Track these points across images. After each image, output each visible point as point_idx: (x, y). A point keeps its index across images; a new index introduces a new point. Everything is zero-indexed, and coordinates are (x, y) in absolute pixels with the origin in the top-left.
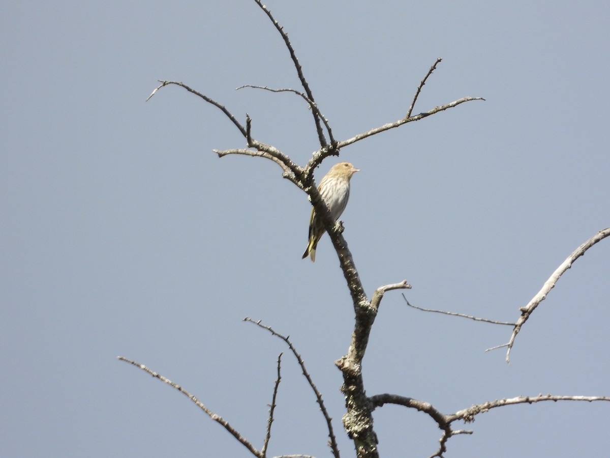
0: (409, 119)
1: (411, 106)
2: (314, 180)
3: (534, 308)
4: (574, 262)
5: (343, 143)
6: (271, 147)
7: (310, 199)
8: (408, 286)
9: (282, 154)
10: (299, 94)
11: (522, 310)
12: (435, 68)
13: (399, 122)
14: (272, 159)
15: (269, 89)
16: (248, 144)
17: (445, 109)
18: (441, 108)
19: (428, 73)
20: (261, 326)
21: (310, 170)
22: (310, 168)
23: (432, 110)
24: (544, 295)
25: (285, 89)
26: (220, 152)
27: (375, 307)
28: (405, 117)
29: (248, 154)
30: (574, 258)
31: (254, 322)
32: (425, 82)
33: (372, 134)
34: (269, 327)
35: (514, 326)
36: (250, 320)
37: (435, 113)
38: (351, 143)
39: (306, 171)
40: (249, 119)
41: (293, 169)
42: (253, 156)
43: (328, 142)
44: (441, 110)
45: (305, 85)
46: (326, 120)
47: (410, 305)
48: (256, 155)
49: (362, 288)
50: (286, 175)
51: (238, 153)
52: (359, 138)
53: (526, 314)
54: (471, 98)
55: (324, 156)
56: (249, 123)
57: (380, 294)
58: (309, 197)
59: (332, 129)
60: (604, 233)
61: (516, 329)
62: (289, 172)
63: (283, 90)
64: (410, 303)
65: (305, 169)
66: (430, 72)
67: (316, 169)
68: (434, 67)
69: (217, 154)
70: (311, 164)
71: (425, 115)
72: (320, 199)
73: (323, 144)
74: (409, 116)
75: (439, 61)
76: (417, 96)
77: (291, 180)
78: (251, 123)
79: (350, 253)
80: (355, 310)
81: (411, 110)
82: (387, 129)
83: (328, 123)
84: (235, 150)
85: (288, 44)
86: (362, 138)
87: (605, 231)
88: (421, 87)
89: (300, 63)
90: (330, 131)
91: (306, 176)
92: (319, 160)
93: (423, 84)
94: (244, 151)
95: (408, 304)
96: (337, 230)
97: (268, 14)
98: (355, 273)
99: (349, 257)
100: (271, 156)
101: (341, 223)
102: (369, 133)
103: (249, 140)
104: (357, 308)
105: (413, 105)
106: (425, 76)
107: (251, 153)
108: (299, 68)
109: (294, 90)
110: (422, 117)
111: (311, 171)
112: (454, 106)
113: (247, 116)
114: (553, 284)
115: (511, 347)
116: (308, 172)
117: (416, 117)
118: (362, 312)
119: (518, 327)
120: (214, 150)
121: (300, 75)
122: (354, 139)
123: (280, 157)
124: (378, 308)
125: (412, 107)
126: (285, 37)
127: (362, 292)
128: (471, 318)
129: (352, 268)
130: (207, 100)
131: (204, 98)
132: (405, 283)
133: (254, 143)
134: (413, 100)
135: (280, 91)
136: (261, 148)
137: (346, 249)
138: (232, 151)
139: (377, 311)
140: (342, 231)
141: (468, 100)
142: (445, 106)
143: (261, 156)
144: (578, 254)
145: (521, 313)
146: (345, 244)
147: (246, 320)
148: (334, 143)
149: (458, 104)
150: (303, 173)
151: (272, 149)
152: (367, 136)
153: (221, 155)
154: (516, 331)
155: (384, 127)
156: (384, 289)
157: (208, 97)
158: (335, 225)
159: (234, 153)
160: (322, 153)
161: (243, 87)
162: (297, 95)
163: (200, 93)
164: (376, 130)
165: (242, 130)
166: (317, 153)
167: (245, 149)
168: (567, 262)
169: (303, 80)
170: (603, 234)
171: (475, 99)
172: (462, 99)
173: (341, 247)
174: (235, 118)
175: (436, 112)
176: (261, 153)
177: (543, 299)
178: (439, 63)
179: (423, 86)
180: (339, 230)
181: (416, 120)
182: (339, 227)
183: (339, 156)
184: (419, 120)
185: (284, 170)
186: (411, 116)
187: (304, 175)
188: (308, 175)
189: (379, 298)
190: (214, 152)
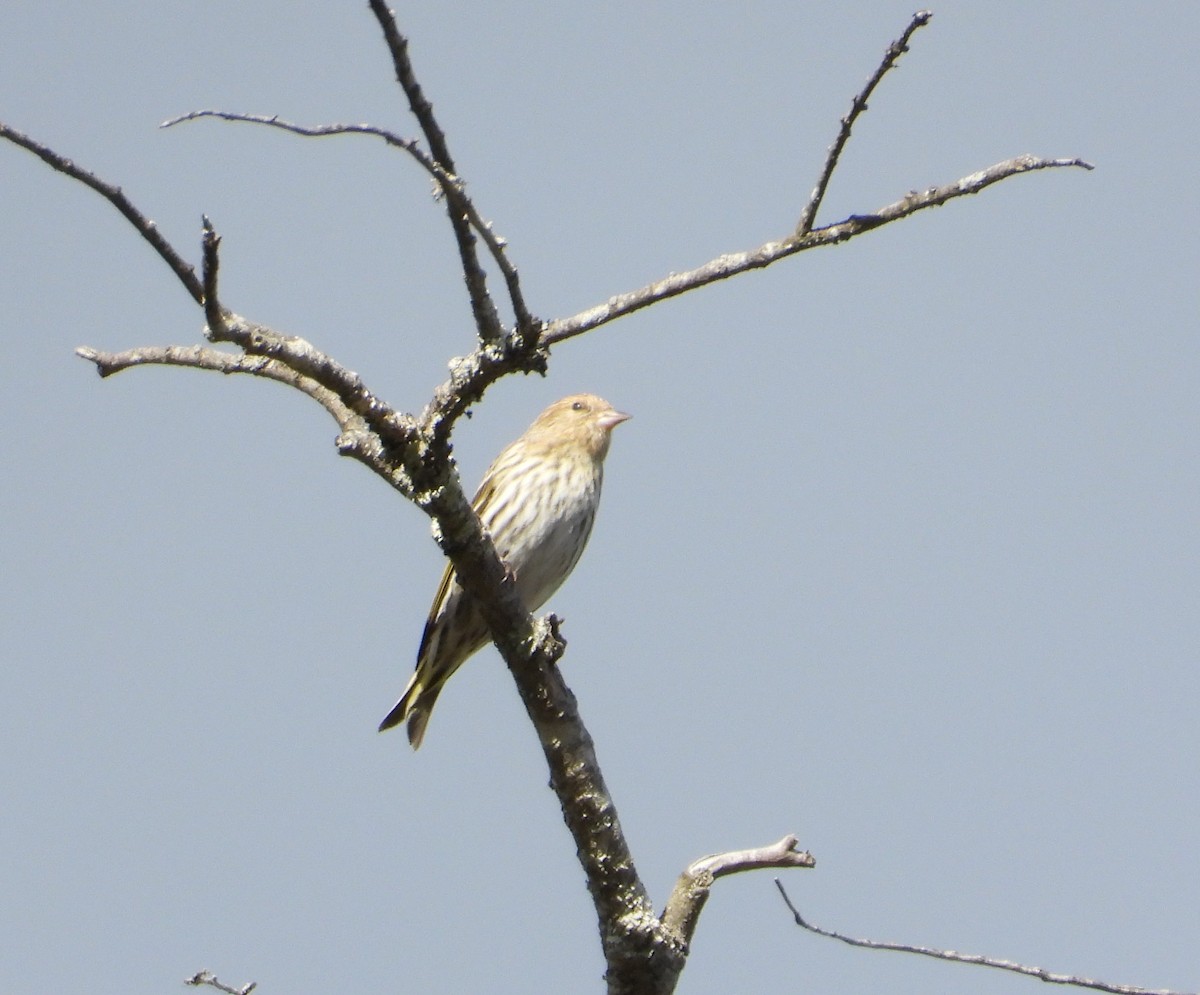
0: (808, 237)
1: (816, 190)
2: (453, 462)
5: (560, 326)
6: (292, 339)
7: (438, 534)
8: (800, 857)
9: (336, 365)
10: (398, 142)
12: (906, 49)
13: (770, 249)
14: (297, 384)
15: (288, 124)
16: (207, 329)
17: (940, 201)
18: (925, 196)
19: (878, 65)
21: (438, 426)
22: (438, 418)
23: (894, 205)
25: (345, 125)
26: (105, 356)
27: (678, 934)
28: (792, 231)
29: (210, 367)
31: (229, 991)
32: (867, 101)
33: (671, 292)
36: (214, 982)
37: (902, 214)
38: (592, 325)
39: (423, 429)
40: (211, 235)
41: (376, 421)
42: (227, 370)
43: (507, 322)
44: (925, 205)
45: (421, 110)
46: (500, 240)
47: (807, 927)
48: (238, 369)
49: (630, 865)
50: (348, 443)
51: (170, 360)
52: (621, 306)
54: (1037, 160)
55: (489, 372)
56: (211, 249)
57: (697, 889)
58: (435, 524)
59: (520, 274)
62: (359, 432)
63: (340, 130)
64: (803, 917)
65: (421, 422)
66: (887, 64)
67: (460, 422)
68: (902, 46)
69: (93, 367)
70: (444, 402)
71: (866, 223)
72: (477, 533)
73: (488, 327)
74: (808, 225)
75: (921, 22)
76: (836, 152)
77: (369, 461)
78: (221, 252)
79: (588, 736)
80: (605, 947)
81: (815, 206)
82: (726, 274)
83: (505, 252)
84: (160, 352)
86: (631, 308)
88: (853, 116)
89: (403, 28)
90: (512, 280)
91: (423, 448)
92: (471, 390)
93: (860, 106)
94: (192, 356)
95: (799, 920)
96: (540, 650)
98: (603, 808)
99: (582, 748)
100: (292, 374)
101: (554, 623)
102: (659, 290)
103: (213, 313)
104: (610, 939)
105: (823, 186)
106: (869, 78)
107: (218, 362)
108: (398, 47)
109: (381, 128)
110: (857, 232)
111: (443, 430)
112: (975, 189)
113: (207, 225)
116: (430, 432)
117: (834, 231)
118: (628, 955)
120: (82, 351)
121: (403, 72)
122: (603, 310)
123: (328, 377)
124: (688, 938)
125: (821, 194)
127: (630, 877)
128: (1034, 974)
129: (592, 791)
130: (58, 164)
131: (47, 156)
132: (791, 847)
133: (230, 324)
134: (824, 168)
135: (328, 132)
136: (258, 344)
137: (572, 719)
138: (147, 352)
139: (685, 950)
140: (558, 653)
141: (1027, 168)
142: (943, 190)
143: (259, 372)
146: (567, 699)
147: (197, 980)
148: (528, 327)
149: (988, 181)
150: (413, 435)
151: (299, 347)
152: (650, 300)
153: (106, 369)
155: (713, 266)
156: (712, 870)
157: (60, 152)
158: (530, 630)
159: (157, 361)
160: (485, 362)
161: (191, 117)
162: (392, 148)
163: (32, 138)
164: (685, 277)
165: (186, 276)
166: (465, 364)
167: (197, 348)
169: (413, 92)
171: (1055, 164)
172: (1006, 164)
173: (554, 711)
174: (160, 231)
175: (911, 210)
176: (255, 361)
178: (919, 30)
179: (862, 114)
180: (547, 650)
181: (835, 240)
182: (547, 637)
183: (547, 372)
184: (842, 244)
185: (343, 426)
186: (815, 226)
187: (417, 445)
188: (430, 446)
189: (694, 903)
190: (83, 357)
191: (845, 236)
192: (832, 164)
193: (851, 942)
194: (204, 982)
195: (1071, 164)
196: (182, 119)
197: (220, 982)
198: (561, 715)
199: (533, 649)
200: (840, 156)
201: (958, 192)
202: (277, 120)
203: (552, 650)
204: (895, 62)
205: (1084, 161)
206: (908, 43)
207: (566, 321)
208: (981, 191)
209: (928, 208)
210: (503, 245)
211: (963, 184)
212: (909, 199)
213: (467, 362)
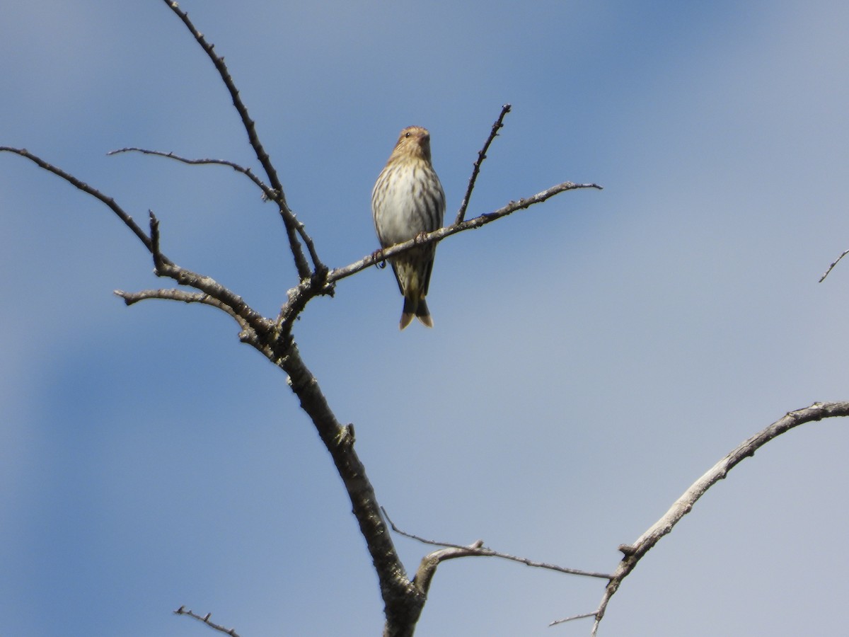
0: (461, 225)
1: (464, 200)
2: (295, 345)
3: (647, 548)
4: (734, 468)
5: (340, 271)
6: (205, 278)
7: (290, 381)
9: (228, 290)
10: (240, 169)
11: (622, 550)
12: (502, 126)
13: (442, 231)
15: (178, 156)
16: (155, 269)
17: (526, 206)
18: (518, 203)
19: (489, 135)
20: (211, 625)
21: (284, 325)
22: (283, 320)
23: (503, 208)
24: (670, 525)
25: (211, 159)
26: (129, 294)
27: (421, 588)
28: (453, 222)
29: (178, 299)
30: (734, 460)
31: (198, 618)
32: (486, 154)
34: (230, 630)
35: (608, 581)
36: (190, 613)
37: (507, 213)
38: (355, 271)
39: (277, 326)
40: (154, 220)
41: (253, 321)
42: (188, 301)
43: (311, 267)
44: (518, 208)
45: (263, 159)
46: (301, 224)
47: (398, 531)
48: (193, 300)
49: (394, 553)
50: (243, 335)
51: (160, 296)
53: (631, 557)
54: (573, 184)
55: (305, 295)
56: (154, 226)
57: (430, 565)
58: (289, 378)
59: (313, 242)
60: (795, 416)
61: (611, 586)
62: (248, 332)
63: (207, 162)
65: (276, 323)
66: (494, 134)
67: (295, 322)
68: (499, 125)
69: (123, 300)
70: (286, 311)
71: (492, 217)
72: (309, 380)
73: (303, 273)
74: (461, 218)
75: (506, 110)
76: (473, 181)
77: (255, 345)
78: (160, 228)
80: (383, 595)
81: (464, 209)
83: (304, 229)
84: (155, 292)
85: (226, 79)
87: (798, 413)
88: (479, 162)
89: (251, 115)
90: (310, 244)
91: (277, 336)
92: (298, 305)
93: (482, 156)
94: (170, 293)
96: (343, 441)
97: (184, 18)
98: (379, 523)
99: (367, 492)
101: (350, 428)
103: (159, 260)
104: (385, 590)
105: (467, 198)
106: (485, 141)
107: (183, 296)
108: (249, 126)
109: (231, 162)
110: (486, 222)
111: (287, 326)
112: (543, 199)
113: (151, 215)
114: (689, 505)
115: (601, 618)
116: (280, 327)
117: (474, 222)
118: (393, 598)
119: (614, 582)
120: (117, 292)
121: (253, 138)
123: (223, 298)
124: (426, 590)
125: (466, 202)
126: (220, 65)
127: (394, 559)
128: (522, 561)
129: (373, 514)
130: (79, 185)
131: (73, 181)
132: (480, 545)
133: (168, 268)
134: (467, 189)
135: (200, 161)
136: (183, 278)
137: (362, 477)
138: (149, 292)
139: (425, 596)
140: (353, 443)
141: (568, 188)
142: (527, 200)
143: (202, 301)
144: (742, 452)
145: (622, 555)
146: (359, 467)
147: (180, 611)
148: (321, 272)
149: (549, 195)
150: (272, 329)
151: (208, 281)
153: (129, 301)
154: (610, 590)
156: (439, 556)
158: (338, 431)
159: (153, 297)
160: (301, 289)
162: (237, 173)
166: (293, 291)
167: (173, 290)
168: (720, 466)
169: (258, 149)
170: (794, 419)
171: (582, 186)
172: (558, 186)
173: (352, 473)
174: (133, 220)
175: (511, 211)
176: (201, 295)
177: (667, 531)
178: (506, 114)
179: (484, 160)
180: (347, 441)
181: (474, 226)
182: (347, 435)
183: (334, 295)
184: (478, 228)
185: (243, 328)
186: (465, 219)
187: (275, 334)
188: (281, 335)
189: (428, 573)
190: (118, 294)
191: (479, 224)
192: (471, 187)
193: (424, 541)
194: (184, 612)
195: (590, 186)
196: (119, 151)
197: (193, 613)
198: (355, 475)
199: (340, 441)
200: (475, 183)
201: (534, 201)
202: (172, 154)
203: (350, 441)
204: (497, 133)
205: (597, 185)
206: (502, 122)
207: (343, 269)
208: (546, 200)
209: (520, 210)
210: (303, 226)
211: (537, 197)
212: (510, 205)
213: (295, 290)
